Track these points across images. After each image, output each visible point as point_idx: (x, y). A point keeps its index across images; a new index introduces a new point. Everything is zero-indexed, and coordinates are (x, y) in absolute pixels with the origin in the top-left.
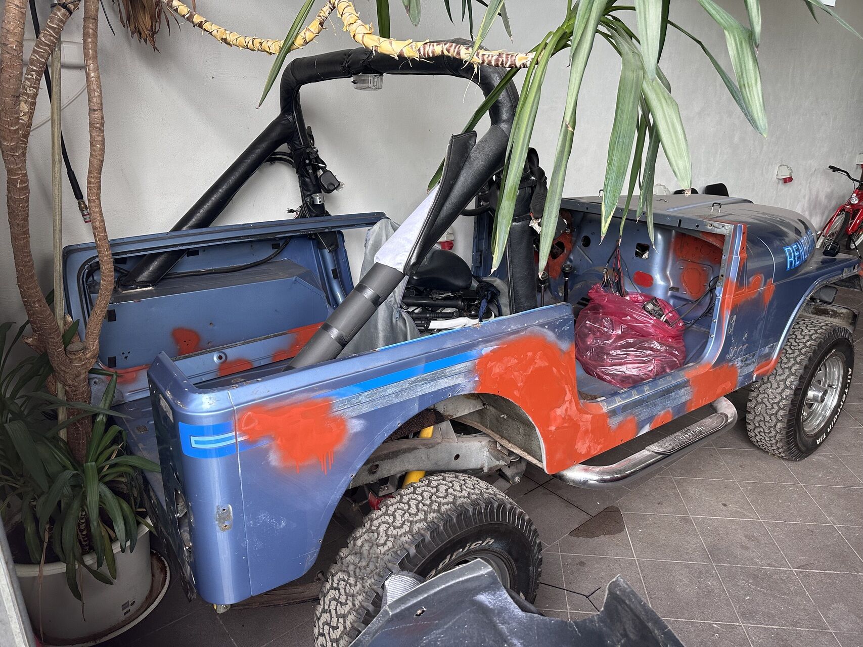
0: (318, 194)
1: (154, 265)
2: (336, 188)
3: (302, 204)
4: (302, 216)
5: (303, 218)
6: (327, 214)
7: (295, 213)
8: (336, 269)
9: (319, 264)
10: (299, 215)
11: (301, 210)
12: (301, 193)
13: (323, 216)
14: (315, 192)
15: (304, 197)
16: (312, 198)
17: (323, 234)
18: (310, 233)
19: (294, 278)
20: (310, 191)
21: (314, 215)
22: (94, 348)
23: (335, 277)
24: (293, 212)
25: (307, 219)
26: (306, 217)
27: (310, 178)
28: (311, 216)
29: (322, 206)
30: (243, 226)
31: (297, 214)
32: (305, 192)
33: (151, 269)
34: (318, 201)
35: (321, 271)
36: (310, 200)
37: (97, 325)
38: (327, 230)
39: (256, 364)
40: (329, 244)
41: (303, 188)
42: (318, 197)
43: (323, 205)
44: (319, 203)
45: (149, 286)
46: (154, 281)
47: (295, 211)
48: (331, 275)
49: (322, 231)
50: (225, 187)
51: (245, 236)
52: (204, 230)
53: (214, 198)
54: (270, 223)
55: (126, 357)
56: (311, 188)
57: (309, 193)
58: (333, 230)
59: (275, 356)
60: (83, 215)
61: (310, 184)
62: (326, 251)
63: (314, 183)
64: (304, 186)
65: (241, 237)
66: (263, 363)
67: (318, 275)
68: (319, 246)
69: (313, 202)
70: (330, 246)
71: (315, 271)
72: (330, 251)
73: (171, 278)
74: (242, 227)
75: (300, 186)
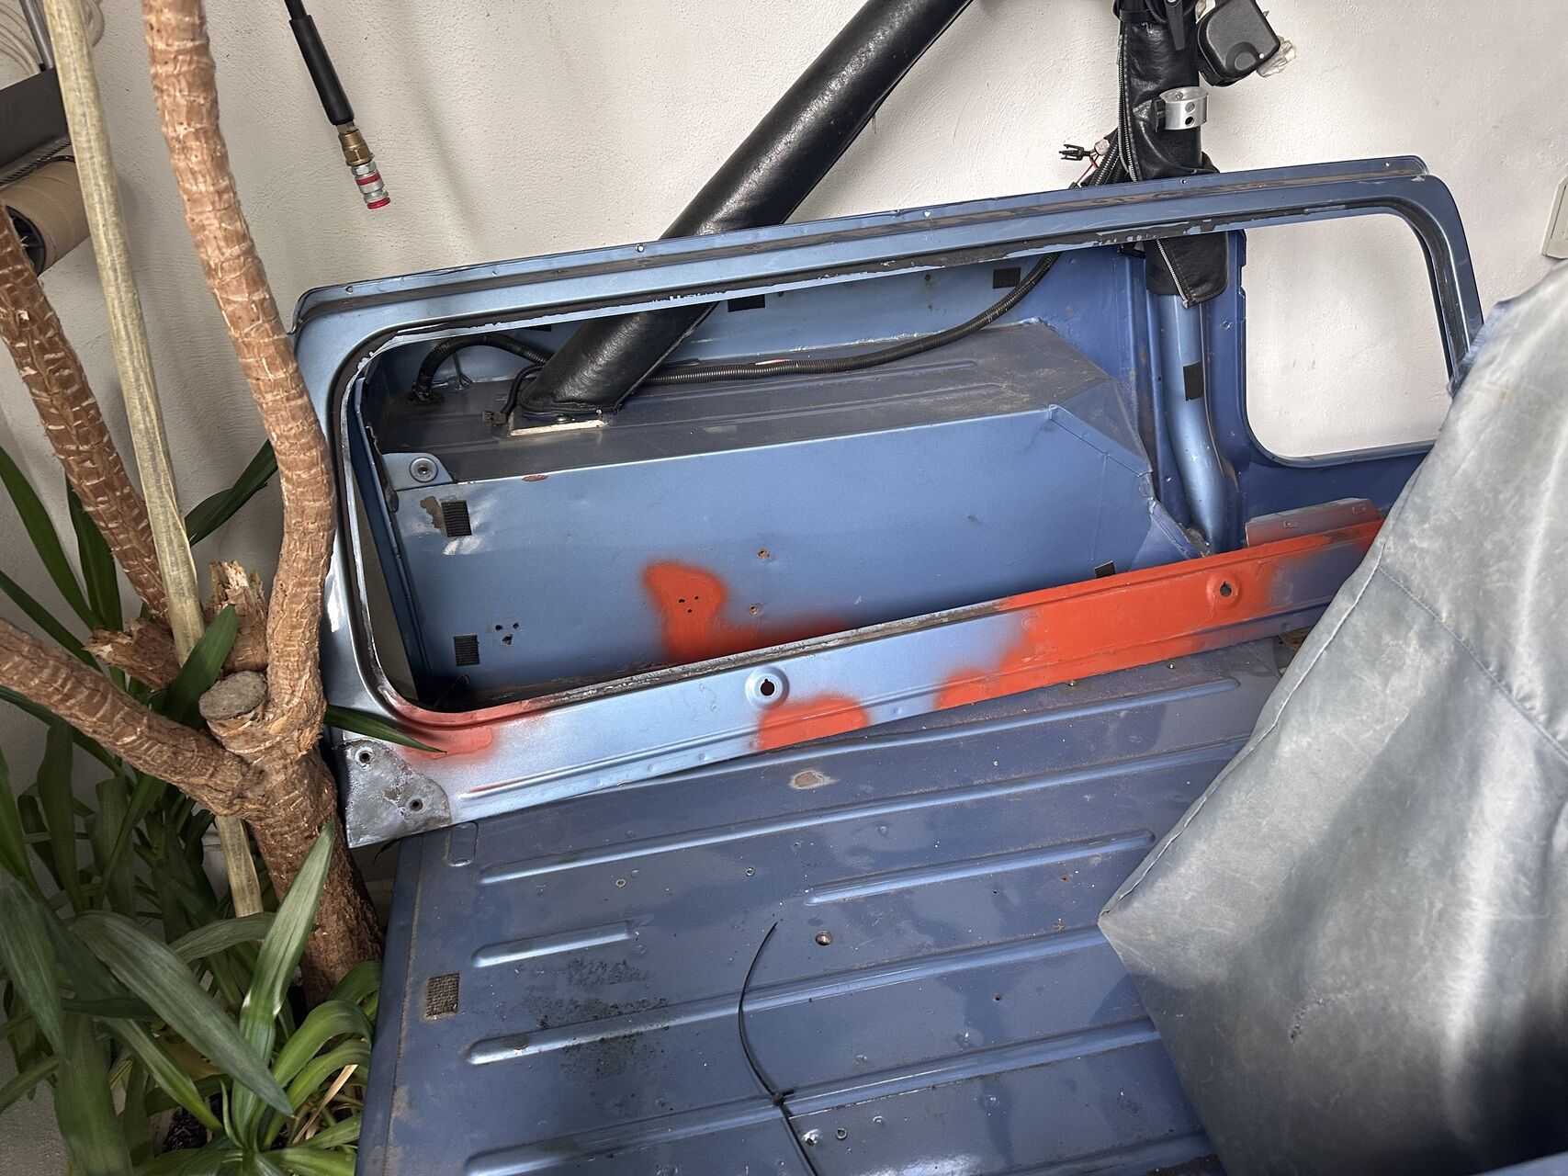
0: (1184, 91)
1: (610, 351)
2: (1258, 66)
3: (1116, 124)
4: (1112, 174)
5: (1111, 182)
6: (1206, 167)
7: (1086, 159)
8: (1200, 364)
9: (1141, 338)
10: (1099, 169)
11: (1110, 150)
12: (1123, 85)
13: (1189, 174)
14: (1174, 84)
15: (1129, 99)
16: (1163, 106)
17: (1179, 244)
18: (1130, 239)
19: (1048, 412)
20: (1155, 79)
21: (1156, 170)
22: (296, 701)
23: (1193, 391)
24: (1080, 158)
25: (1127, 186)
26: (1125, 178)
27: (1166, 27)
28: (1144, 176)
29: (1192, 136)
30: (899, 220)
31: (1094, 162)
32: (1136, 81)
33: (601, 361)
34: (1183, 115)
35: (1143, 360)
36: (1151, 113)
37: (294, 628)
38: (1195, 231)
39: (880, 716)
40: (1195, 279)
41: (1131, 65)
42: (1183, 104)
43: (1196, 131)
44: (1183, 126)
45: (592, 416)
46: (611, 400)
47: (1088, 154)
48: (1180, 386)
49: (1177, 234)
50: (850, 72)
51: (897, 259)
52: (766, 234)
53: (809, 116)
54: (991, 206)
55: (508, 639)
56: (1163, 69)
57: (1151, 87)
58: (1217, 229)
59: (943, 692)
60: (361, 182)
61: (1162, 49)
62: (1177, 306)
63: (1179, 48)
64: (1136, 59)
65: (884, 260)
66: (902, 712)
67: (1133, 373)
68: (1155, 284)
69: (1163, 122)
70: (1195, 286)
71: (1125, 359)
72: (1192, 305)
73: (671, 383)
74: (893, 220)
75: (1121, 62)
